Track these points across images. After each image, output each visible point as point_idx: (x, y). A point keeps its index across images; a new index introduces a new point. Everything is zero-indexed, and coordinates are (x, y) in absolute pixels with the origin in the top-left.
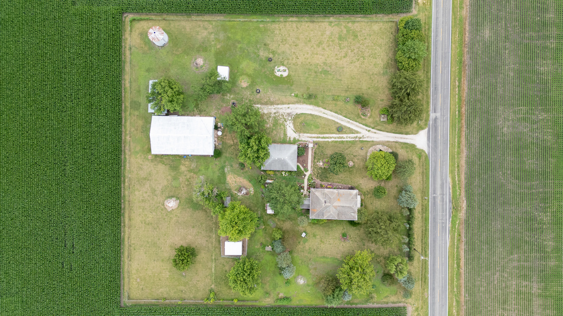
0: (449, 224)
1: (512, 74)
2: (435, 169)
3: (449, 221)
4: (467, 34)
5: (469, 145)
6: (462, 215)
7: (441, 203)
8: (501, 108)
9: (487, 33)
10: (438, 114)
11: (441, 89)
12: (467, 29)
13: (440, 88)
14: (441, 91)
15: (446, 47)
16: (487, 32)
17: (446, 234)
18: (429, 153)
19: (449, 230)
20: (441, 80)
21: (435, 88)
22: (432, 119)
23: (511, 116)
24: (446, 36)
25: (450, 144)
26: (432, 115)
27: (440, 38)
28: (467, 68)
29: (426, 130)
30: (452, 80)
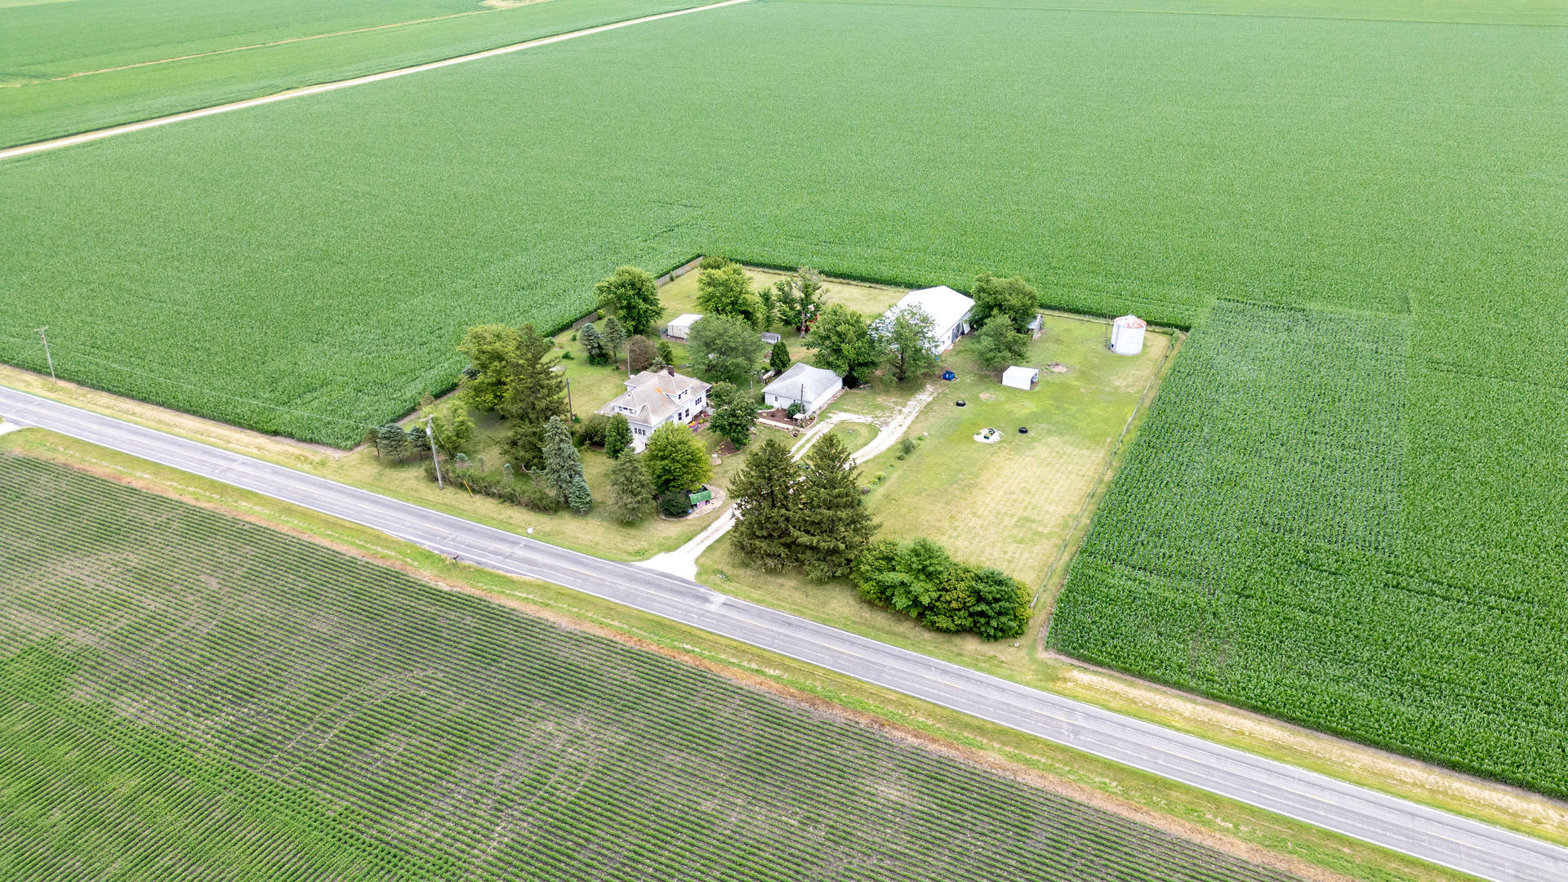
0: (430, 546)
1: (707, 806)
2: (581, 563)
3: (435, 548)
4: (916, 742)
5: (580, 640)
6: (427, 575)
7: (491, 549)
8: (621, 739)
9: (890, 791)
10: (713, 608)
11: (779, 633)
12: (932, 747)
13: (782, 631)
14: (773, 631)
15: (897, 679)
16: (894, 794)
17: (412, 536)
18: (631, 566)
19: (417, 542)
20: (801, 640)
21: (790, 624)
22: (711, 595)
23: (574, 756)
24: (931, 690)
25: (616, 604)
26: (719, 598)
27: (932, 675)
28: (805, 706)
29: (692, 578)
30: (787, 661)
